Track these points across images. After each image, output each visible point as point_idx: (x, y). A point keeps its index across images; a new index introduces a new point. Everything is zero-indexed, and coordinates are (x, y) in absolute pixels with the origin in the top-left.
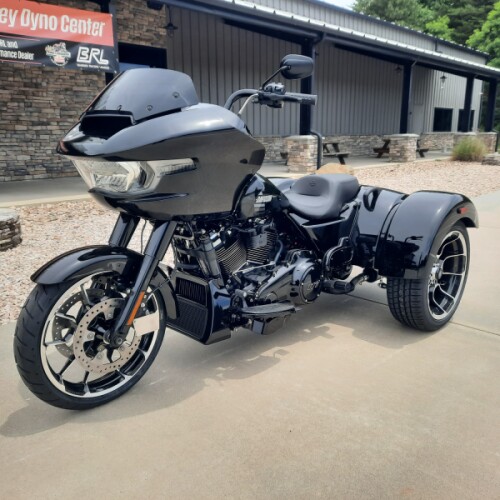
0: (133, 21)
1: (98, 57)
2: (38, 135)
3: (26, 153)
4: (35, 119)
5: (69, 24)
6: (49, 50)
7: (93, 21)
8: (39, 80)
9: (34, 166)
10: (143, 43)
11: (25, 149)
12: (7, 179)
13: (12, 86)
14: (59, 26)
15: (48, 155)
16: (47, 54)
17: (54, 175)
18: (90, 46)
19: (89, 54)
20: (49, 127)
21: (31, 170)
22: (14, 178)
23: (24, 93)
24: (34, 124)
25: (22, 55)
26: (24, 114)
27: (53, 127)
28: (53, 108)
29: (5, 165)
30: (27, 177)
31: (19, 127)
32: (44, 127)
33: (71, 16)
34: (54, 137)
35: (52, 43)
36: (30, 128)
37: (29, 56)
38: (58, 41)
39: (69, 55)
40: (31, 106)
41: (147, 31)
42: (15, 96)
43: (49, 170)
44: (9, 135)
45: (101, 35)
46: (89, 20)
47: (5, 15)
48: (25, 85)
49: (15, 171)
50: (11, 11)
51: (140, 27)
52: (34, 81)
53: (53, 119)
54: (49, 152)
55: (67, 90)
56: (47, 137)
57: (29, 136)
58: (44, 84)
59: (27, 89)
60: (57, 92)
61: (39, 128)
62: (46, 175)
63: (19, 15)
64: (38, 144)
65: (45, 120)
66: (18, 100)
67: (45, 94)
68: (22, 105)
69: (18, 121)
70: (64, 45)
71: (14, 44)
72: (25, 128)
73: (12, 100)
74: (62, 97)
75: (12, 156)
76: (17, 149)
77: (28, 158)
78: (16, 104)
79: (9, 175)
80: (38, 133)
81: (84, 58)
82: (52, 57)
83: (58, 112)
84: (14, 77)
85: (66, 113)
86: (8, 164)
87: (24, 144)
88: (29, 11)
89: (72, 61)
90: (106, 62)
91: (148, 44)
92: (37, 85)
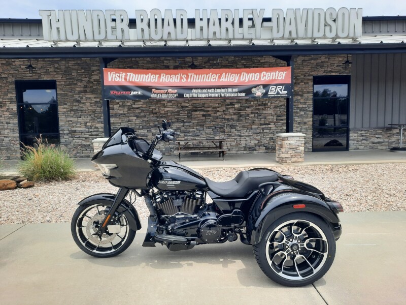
0: (327, 62)
1: (281, 90)
2: (263, 130)
3: (256, 139)
4: (262, 122)
5: (265, 76)
6: (253, 90)
7: (279, 72)
8: (267, 102)
9: (259, 146)
10: (333, 74)
11: (255, 137)
12: (245, 152)
13: (252, 106)
14: (260, 78)
15: (267, 141)
16: (253, 92)
17: (269, 151)
18: (276, 85)
19: (276, 89)
20: (269, 126)
21: (257, 148)
22: (248, 152)
23: (258, 109)
24: (261, 124)
25: (239, 95)
26: (257, 120)
27: (272, 126)
28: (273, 116)
29: (244, 145)
30: (255, 152)
31: (254, 126)
32: (267, 126)
33: (267, 71)
34: (272, 131)
35: (255, 87)
36: (259, 126)
37: (243, 94)
38: (258, 85)
39: (264, 91)
40: (261, 116)
41: (337, 66)
42: (253, 111)
43: (267, 148)
44: (248, 131)
45: (283, 78)
46: (277, 72)
47: (234, 77)
48: (259, 105)
49: (249, 148)
50: (236, 75)
51: (332, 64)
52: (264, 103)
53: (272, 122)
54: (268, 139)
55: (281, 106)
56: (267, 131)
57: (258, 131)
58: (269, 104)
59: (260, 107)
60: (276, 107)
61: (264, 126)
62: (265, 151)
63: (240, 76)
64: (263, 135)
65: (268, 122)
66: (254, 113)
67: (269, 109)
68: (256, 115)
69: (253, 123)
70: (261, 87)
71: (236, 90)
72: (257, 127)
73: (252, 113)
74: (278, 109)
75: (249, 140)
76: (251, 137)
77: (257, 142)
78: (253, 115)
79: (246, 150)
80: (263, 129)
81: (272, 92)
82: (255, 94)
83: (275, 118)
84: (254, 101)
85: (280, 118)
86: (246, 145)
87: (255, 135)
88: (245, 73)
89: (266, 94)
90: (286, 92)
91: (337, 74)
92: (265, 105)
